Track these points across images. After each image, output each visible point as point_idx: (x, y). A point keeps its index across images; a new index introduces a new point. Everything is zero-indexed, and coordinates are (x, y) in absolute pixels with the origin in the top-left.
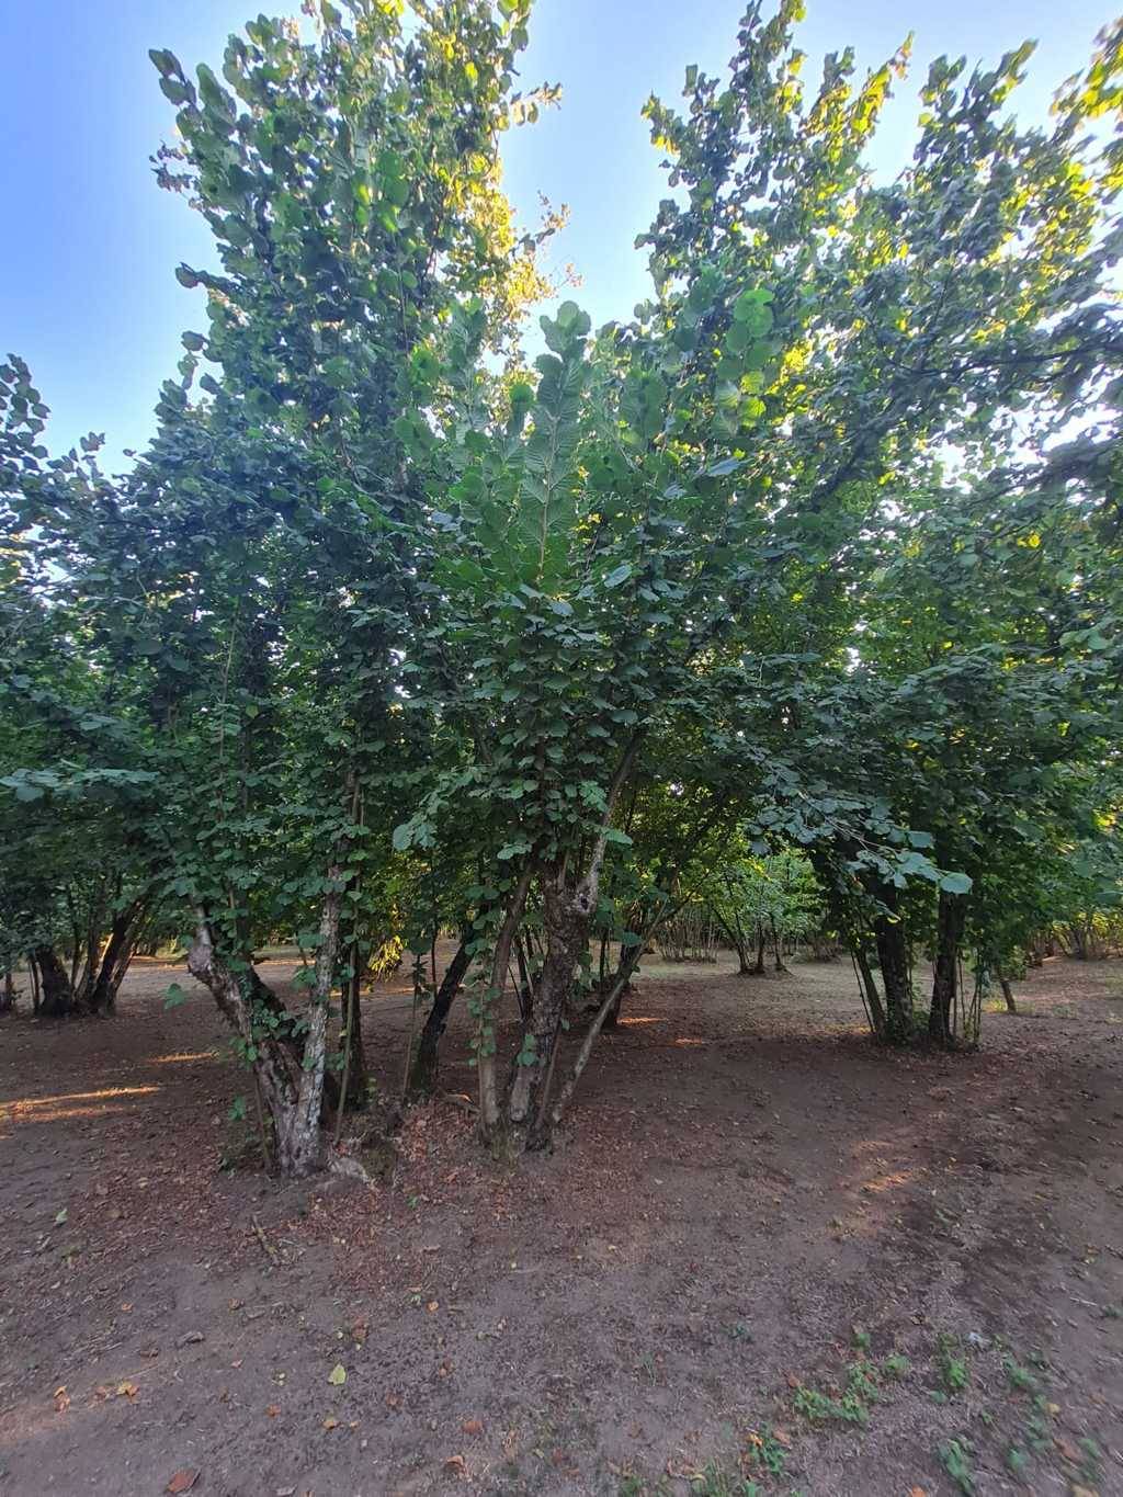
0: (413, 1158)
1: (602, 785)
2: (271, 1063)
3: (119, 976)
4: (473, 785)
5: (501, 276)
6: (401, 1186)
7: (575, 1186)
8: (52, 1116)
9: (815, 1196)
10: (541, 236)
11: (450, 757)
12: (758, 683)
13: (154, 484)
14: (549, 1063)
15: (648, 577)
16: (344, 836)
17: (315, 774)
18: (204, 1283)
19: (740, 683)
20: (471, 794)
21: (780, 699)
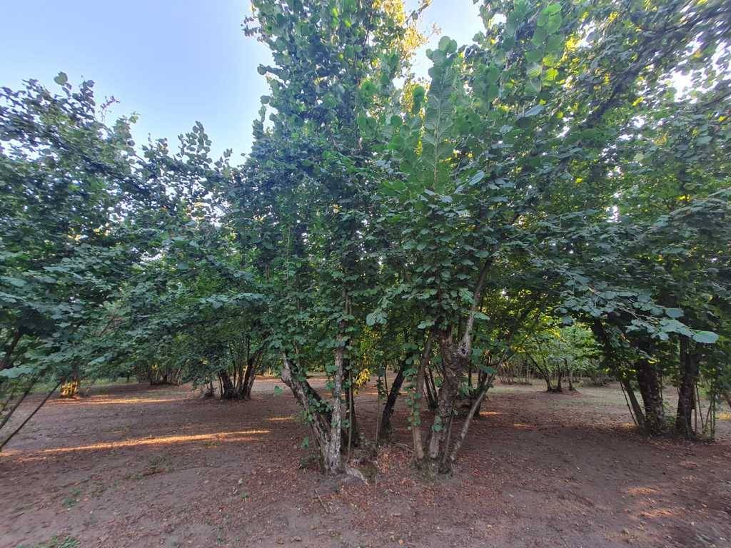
0: (384, 471)
1: (470, 290)
2: (318, 423)
3: (251, 384)
4: (403, 293)
5: (401, 36)
6: (379, 484)
7: (465, 493)
8: (232, 440)
9: (608, 514)
10: (420, 10)
11: (392, 279)
12: (558, 229)
13: (254, 167)
14: (448, 431)
15: (493, 177)
16: (343, 320)
17: (328, 292)
18: (299, 516)
19: (548, 230)
20: (403, 297)
21: (573, 237)
